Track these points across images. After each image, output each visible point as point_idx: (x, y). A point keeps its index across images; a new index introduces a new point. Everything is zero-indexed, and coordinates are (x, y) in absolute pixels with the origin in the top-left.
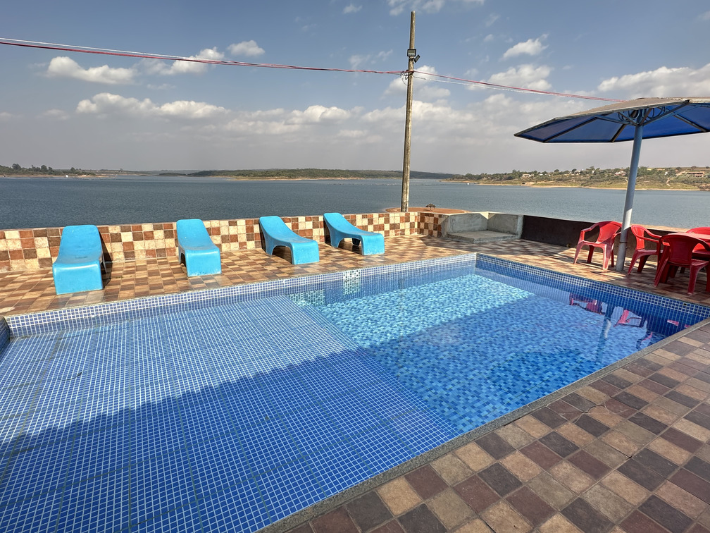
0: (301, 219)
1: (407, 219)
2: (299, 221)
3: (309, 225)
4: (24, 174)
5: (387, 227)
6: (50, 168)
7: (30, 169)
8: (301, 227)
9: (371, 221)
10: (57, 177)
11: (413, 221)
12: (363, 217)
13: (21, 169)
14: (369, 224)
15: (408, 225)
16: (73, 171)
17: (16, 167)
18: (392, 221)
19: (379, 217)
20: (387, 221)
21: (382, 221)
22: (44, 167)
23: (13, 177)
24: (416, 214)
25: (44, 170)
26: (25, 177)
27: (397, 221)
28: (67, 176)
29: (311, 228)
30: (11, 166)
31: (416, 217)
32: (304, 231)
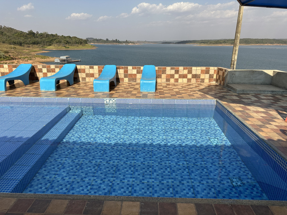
0: (130, 68)
1: (207, 72)
2: (128, 69)
3: (134, 72)
4: (109, 43)
5: (189, 76)
6: (119, 40)
7: (112, 41)
8: (129, 72)
9: (177, 72)
10: (120, 44)
11: (213, 73)
12: (172, 69)
13: (108, 41)
14: (175, 73)
15: (207, 76)
16: (127, 42)
17: (107, 40)
18: (194, 72)
19: (184, 69)
20: (190, 72)
21: (186, 72)
22: (116, 40)
23: (106, 44)
24: (216, 68)
25: (116, 41)
26: (110, 44)
27: (199, 72)
28: (124, 44)
29: (136, 73)
30: (105, 39)
31: (215, 70)
32: (131, 75)
